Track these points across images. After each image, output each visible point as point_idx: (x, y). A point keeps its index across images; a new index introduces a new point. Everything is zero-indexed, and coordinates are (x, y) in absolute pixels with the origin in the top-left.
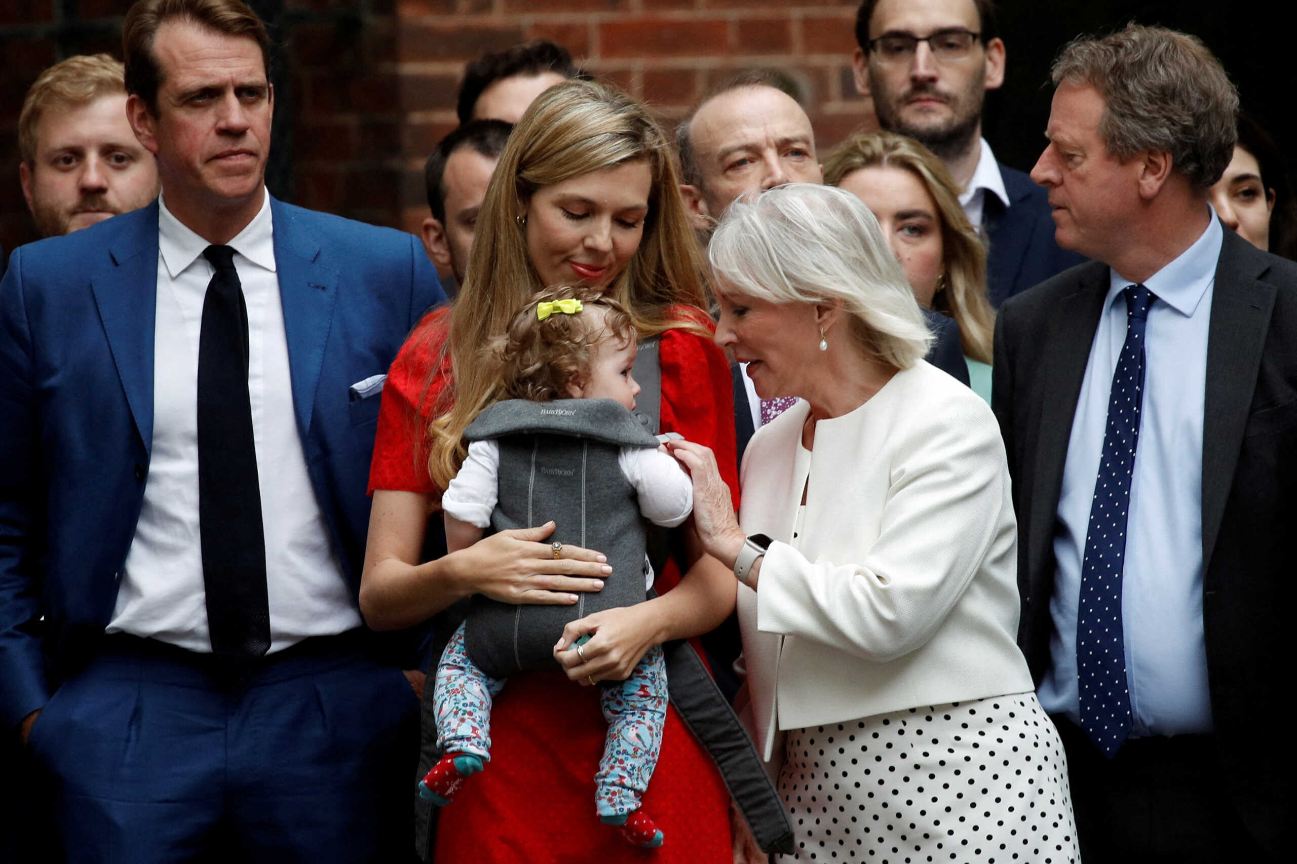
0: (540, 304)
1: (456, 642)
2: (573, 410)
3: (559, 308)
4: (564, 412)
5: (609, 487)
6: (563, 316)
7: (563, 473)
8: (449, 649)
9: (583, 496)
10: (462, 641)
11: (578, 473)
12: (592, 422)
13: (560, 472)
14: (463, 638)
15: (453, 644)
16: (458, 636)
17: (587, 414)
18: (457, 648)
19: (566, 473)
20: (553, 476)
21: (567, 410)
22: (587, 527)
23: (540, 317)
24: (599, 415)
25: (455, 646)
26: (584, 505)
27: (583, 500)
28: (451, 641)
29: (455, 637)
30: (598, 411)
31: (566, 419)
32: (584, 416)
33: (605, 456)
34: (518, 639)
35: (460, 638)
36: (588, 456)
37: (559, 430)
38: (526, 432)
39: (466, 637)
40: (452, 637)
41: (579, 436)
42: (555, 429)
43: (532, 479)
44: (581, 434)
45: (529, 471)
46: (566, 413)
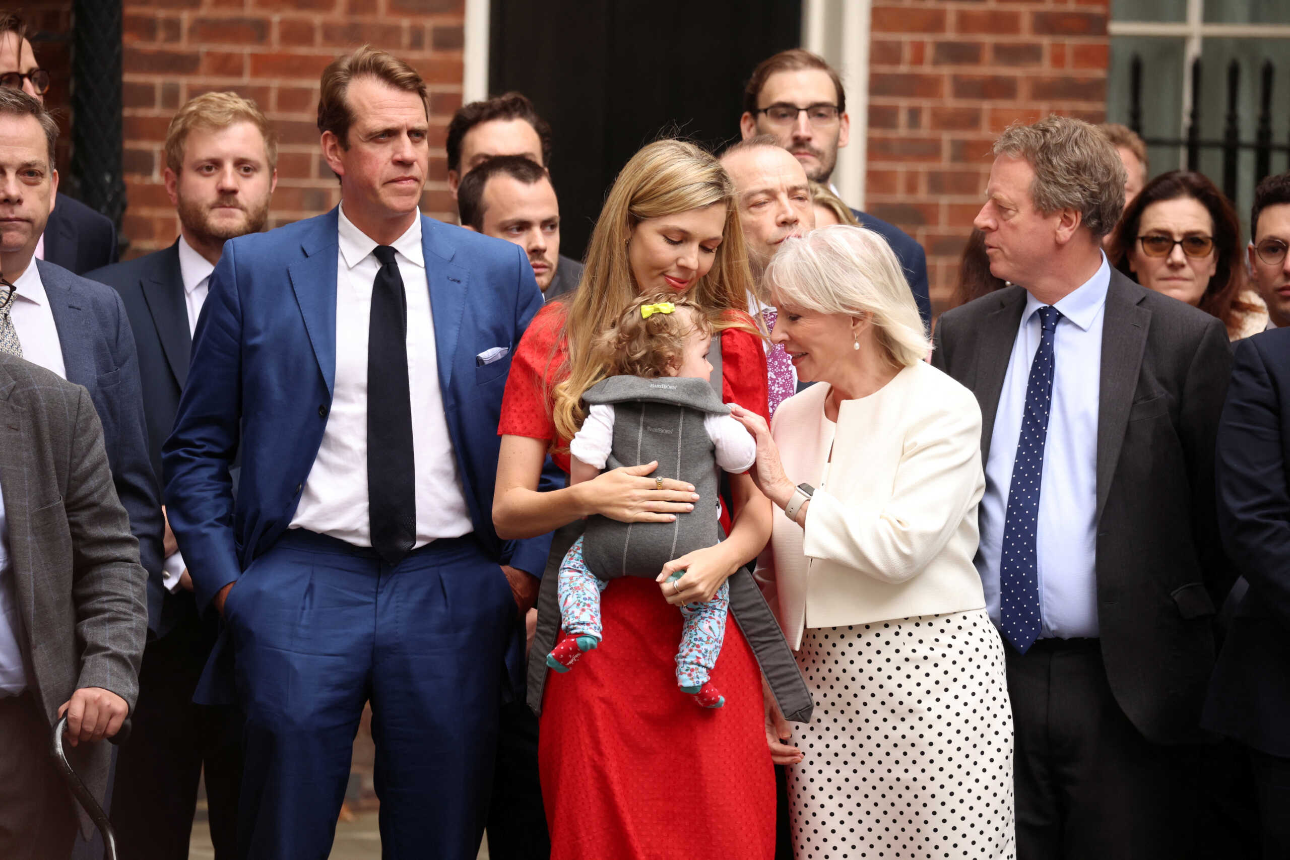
0: (643, 307)
1: (575, 552)
2: (675, 385)
3: (658, 309)
4: (668, 387)
5: (696, 444)
6: (661, 315)
7: (665, 432)
8: (570, 557)
9: (679, 450)
10: (580, 551)
11: (676, 431)
12: (689, 395)
13: (662, 431)
14: (581, 549)
15: (572, 553)
16: (576, 548)
17: (685, 389)
18: (577, 556)
19: (667, 432)
20: (658, 434)
21: (670, 385)
22: (681, 472)
23: (644, 316)
24: (695, 390)
25: (574, 556)
26: (679, 456)
27: (679, 453)
28: (570, 551)
29: (574, 548)
30: (693, 387)
31: (669, 392)
32: (684, 391)
33: (695, 420)
34: (627, 553)
35: (578, 549)
36: (684, 420)
37: (665, 399)
38: (639, 400)
39: (584, 548)
40: (572, 548)
41: (679, 405)
42: (661, 399)
43: (640, 436)
44: (681, 404)
45: (638, 429)
46: (670, 387)
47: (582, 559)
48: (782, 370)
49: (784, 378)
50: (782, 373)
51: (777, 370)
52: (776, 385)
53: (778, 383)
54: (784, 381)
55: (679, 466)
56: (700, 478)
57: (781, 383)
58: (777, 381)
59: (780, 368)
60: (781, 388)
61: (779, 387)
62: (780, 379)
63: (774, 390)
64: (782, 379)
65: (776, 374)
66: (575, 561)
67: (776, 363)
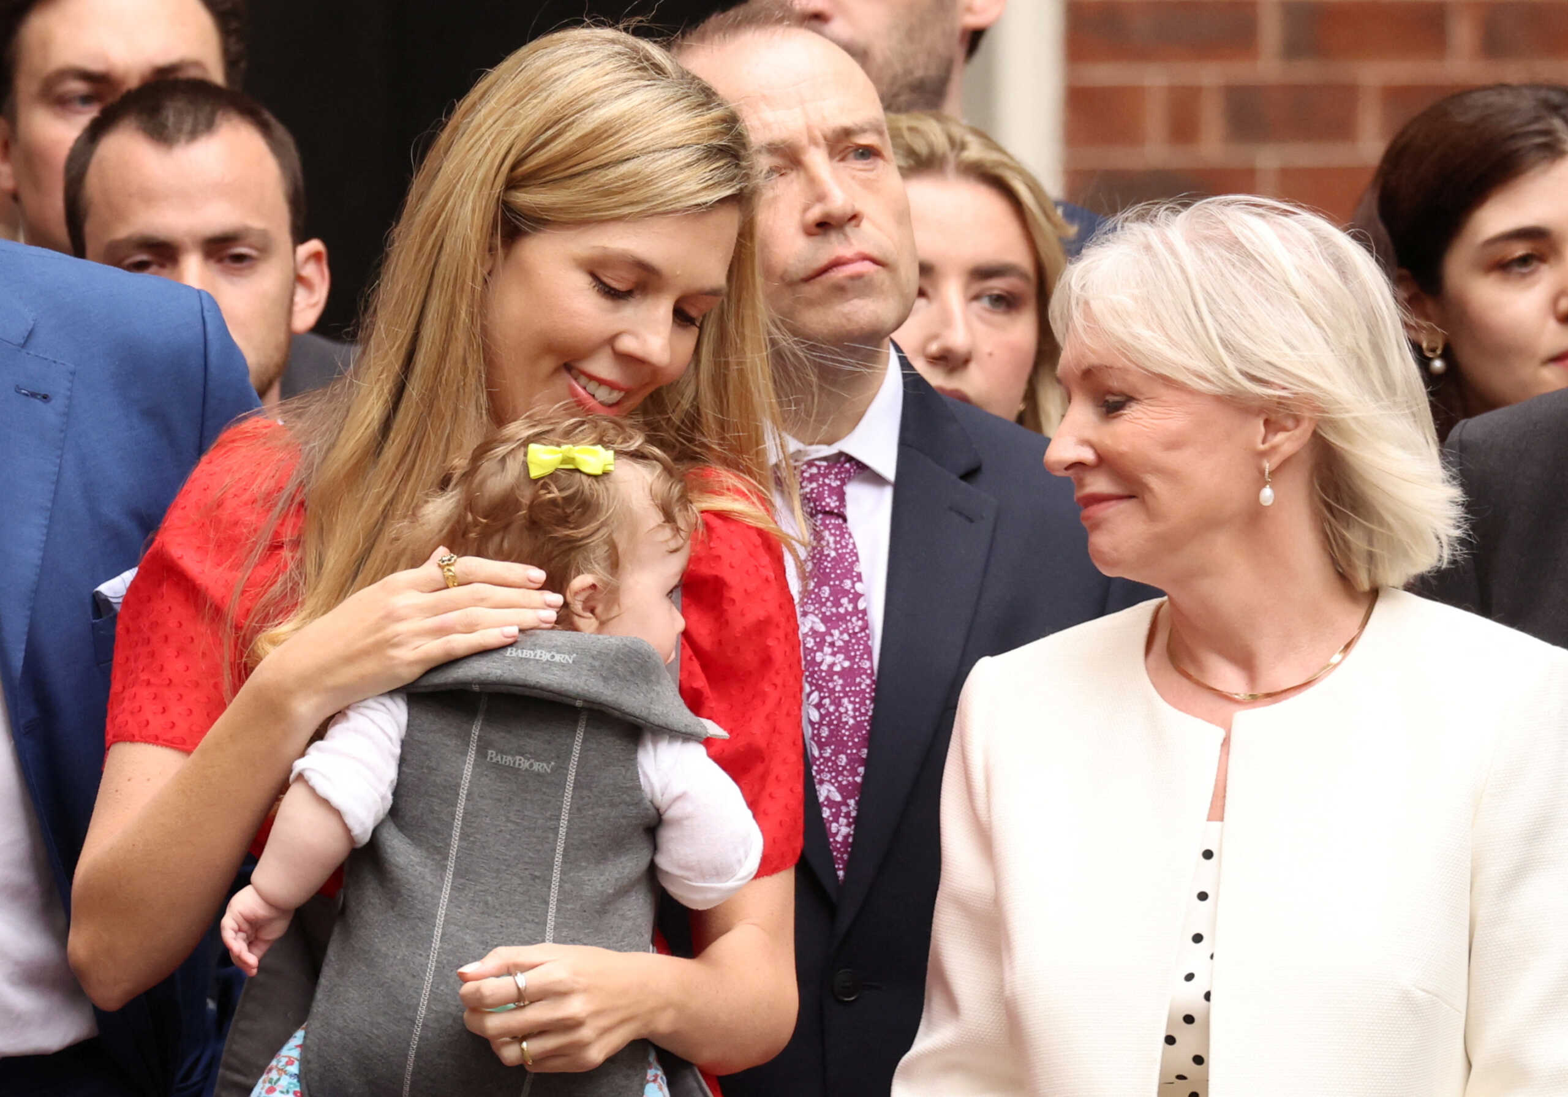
0: (533, 448)
1: (282, 1071)
2: (569, 654)
3: (571, 460)
4: (553, 657)
5: (613, 805)
6: (578, 475)
7: (531, 765)
8: (268, 1085)
9: (565, 817)
10: (294, 1069)
11: (561, 770)
12: (605, 679)
13: (525, 764)
14: (297, 1063)
15: (274, 1075)
16: (284, 1060)
17: (597, 664)
18: (285, 1081)
19: (537, 767)
20: (515, 771)
21: (558, 652)
22: (563, 872)
23: (535, 473)
24: (620, 668)
25: (278, 1080)
26: (562, 831)
27: (564, 823)
28: (270, 1070)
29: (279, 1061)
30: (617, 659)
31: (555, 670)
32: (592, 668)
33: (612, 745)
34: (413, 1074)
35: (290, 1062)
36: (584, 741)
37: (542, 689)
38: (476, 688)
39: (304, 1061)
40: (274, 1063)
41: (579, 703)
42: (534, 687)
43: (468, 770)
44: (585, 701)
45: (465, 753)
46: (558, 658)
47: (298, 1089)
48: (842, 610)
49: (846, 630)
50: (842, 618)
51: (829, 610)
52: (827, 650)
53: (832, 644)
54: (846, 637)
55: (558, 858)
56: (611, 891)
57: (839, 643)
58: (829, 639)
59: (837, 604)
60: (841, 657)
61: (834, 654)
62: (836, 633)
63: (821, 663)
64: (841, 633)
65: (825, 620)
66: (282, 1092)
67: (826, 591)
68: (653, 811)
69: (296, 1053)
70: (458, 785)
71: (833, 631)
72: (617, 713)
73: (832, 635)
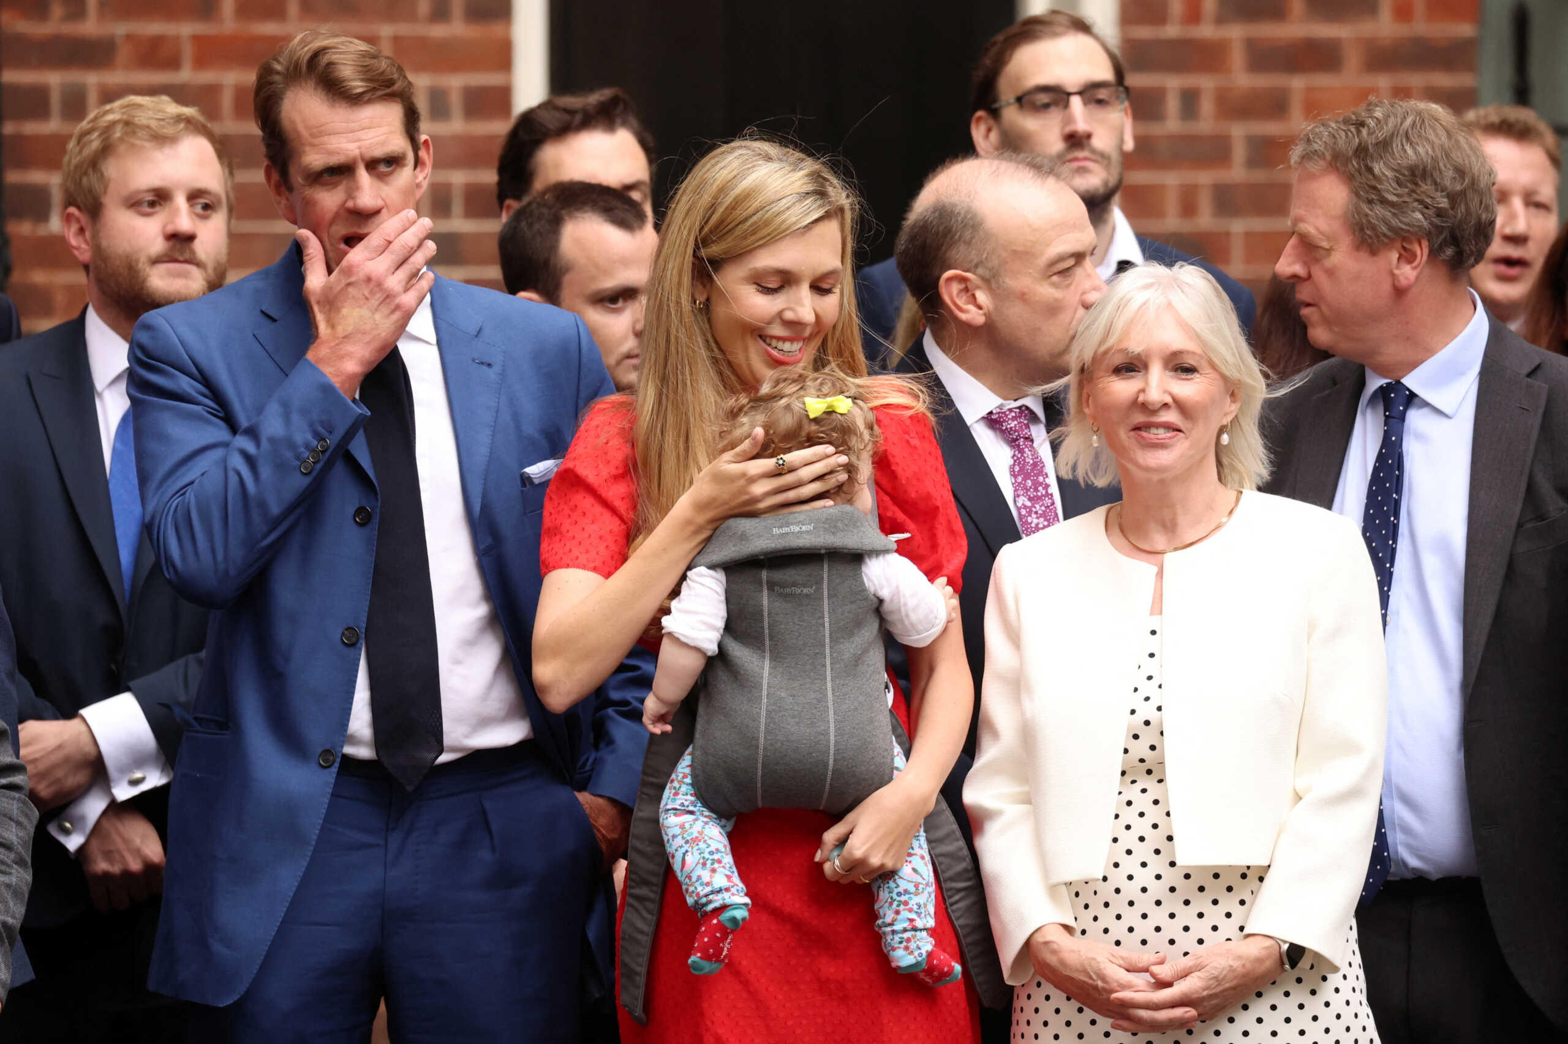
1: (681, 782)
2: (810, 524)
4: (801, 528)
5: (852, 603)
6: (834, 414)
7: (802, 591)
8: (671, 789)
9: (826, 615)
10: (688, 780)
11: (820, 589)
12: (834, 534)
13: (798, 591)
14: (689, 777)
15: (677, 784)
16: (681, 775)
17: (826, 526)
18: (684, 788)
19: (805, 591)
20: (791, 595)
21: (803, 525)
22: (831, 648)
23: (812, 416)
24: (839, 525)
25: (680, 787)
26: (827, 625)
27: (827, 620)
28: (672, 781)
31: (804, 535)
32: (825, 529)
33: (846, 570)
34: (762, 776)
35: (685, 776)
36: (829, 570)
37: (800, 548)
38: (762, 557)
39: (694, 776)
41: (823, 551)
42: (795, 549)
43: (765, 602)
44: (826, 549)
45: (761, 591)
46: (804, 528)
47: (693, 792)
48: (1039, 494)
49: (1043, 505)
50: (1039, 498)
51: (1032, 493)
52: (1034, 516)
53: (1036, 513)
54: (1043, 508)
55: (827, 640)
56: (861, 651)
57: (1040, 512)
58: (1034, 510)
59: (1036, 490)
60: (1042, 519)
61: (1038, 518)
62: (1037, 506)
64: (1041, 506)
65: (1030, 499)
66: (683, 795)
67: (1029, 483)
68: (875, 600)
69: (688, 771)
70: (762, 610)
71: (1036, 505)
72: (846, 551)
73: (1035, 507)
